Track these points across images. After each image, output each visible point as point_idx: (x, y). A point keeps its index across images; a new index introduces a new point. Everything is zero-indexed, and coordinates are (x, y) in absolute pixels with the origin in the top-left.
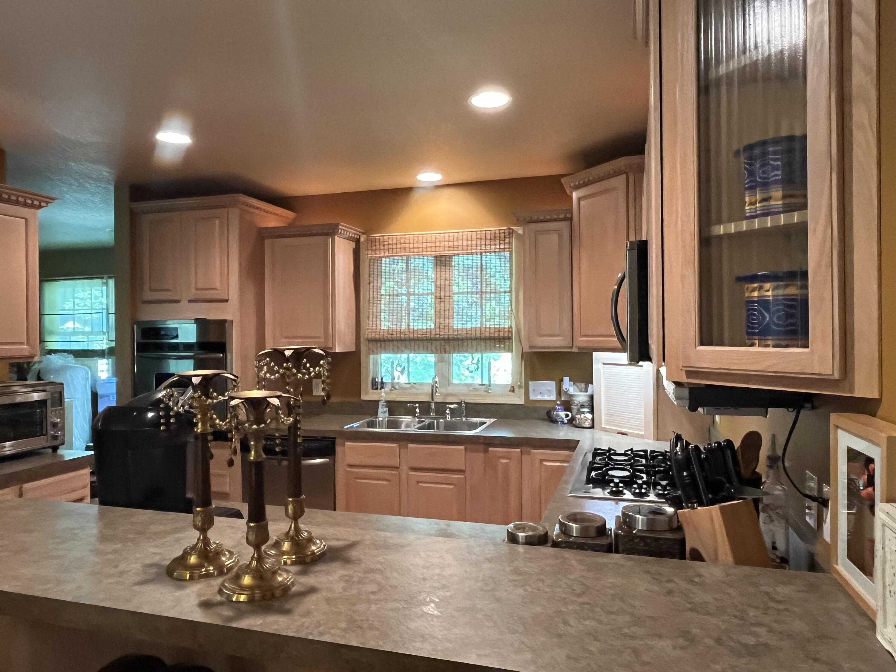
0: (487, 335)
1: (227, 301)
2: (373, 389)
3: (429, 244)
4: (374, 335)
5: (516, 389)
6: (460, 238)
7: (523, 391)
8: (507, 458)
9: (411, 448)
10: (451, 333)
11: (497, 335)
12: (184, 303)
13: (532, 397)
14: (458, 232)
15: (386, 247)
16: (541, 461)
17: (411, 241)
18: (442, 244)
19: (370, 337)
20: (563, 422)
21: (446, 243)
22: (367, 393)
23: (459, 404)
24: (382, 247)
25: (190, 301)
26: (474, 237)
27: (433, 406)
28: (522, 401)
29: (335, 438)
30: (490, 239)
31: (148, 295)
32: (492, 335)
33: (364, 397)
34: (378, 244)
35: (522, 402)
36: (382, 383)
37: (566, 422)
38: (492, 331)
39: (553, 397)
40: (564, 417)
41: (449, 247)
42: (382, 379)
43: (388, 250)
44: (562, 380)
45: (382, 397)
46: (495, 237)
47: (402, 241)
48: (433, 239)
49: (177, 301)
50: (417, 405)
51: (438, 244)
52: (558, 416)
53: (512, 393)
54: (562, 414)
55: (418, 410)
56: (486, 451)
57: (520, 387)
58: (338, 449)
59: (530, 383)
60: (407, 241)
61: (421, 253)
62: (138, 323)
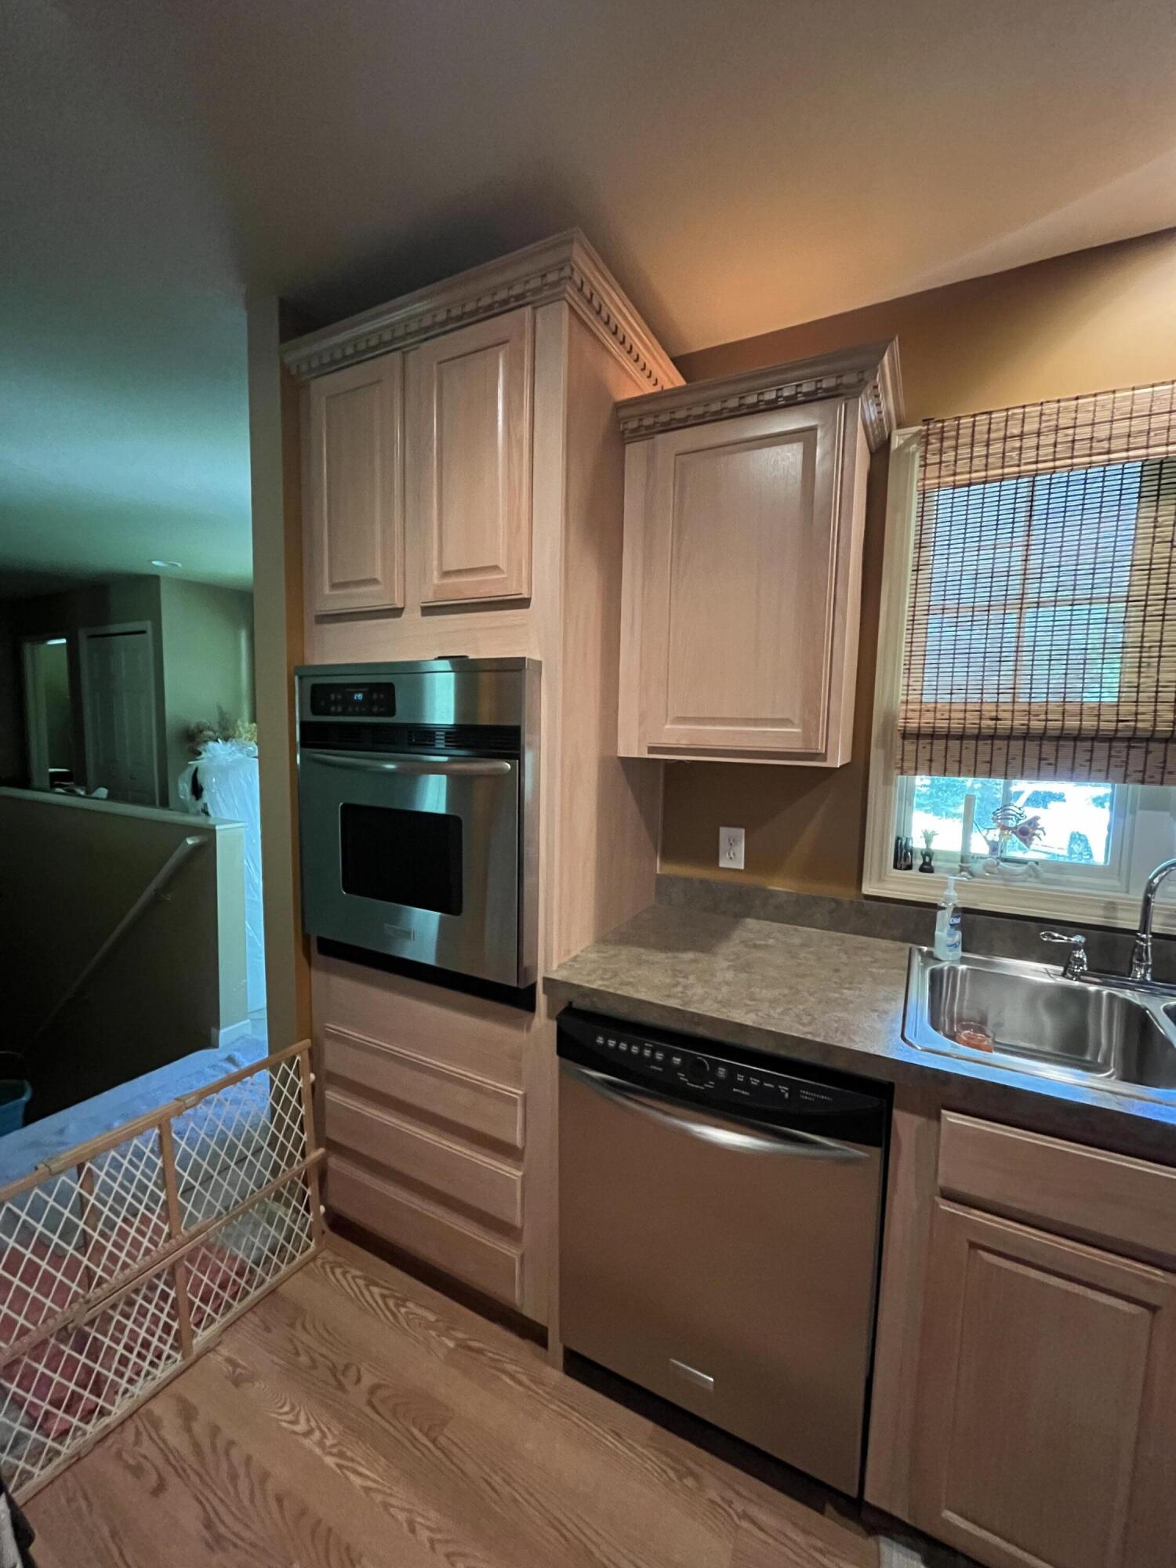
2: (895, 867)
4: (928, 718)
12: (412, 615)
15: (996, 449)
22: (881, 879)
24: (979, 451)
29: (891, 1085)
31: (330, 600)
33: (868, 889)
34: (964, 439)
36: (928, 855)
42: (928, 841)
47: (1065, 419)
50: (1078, 939)
62: (301, 671)
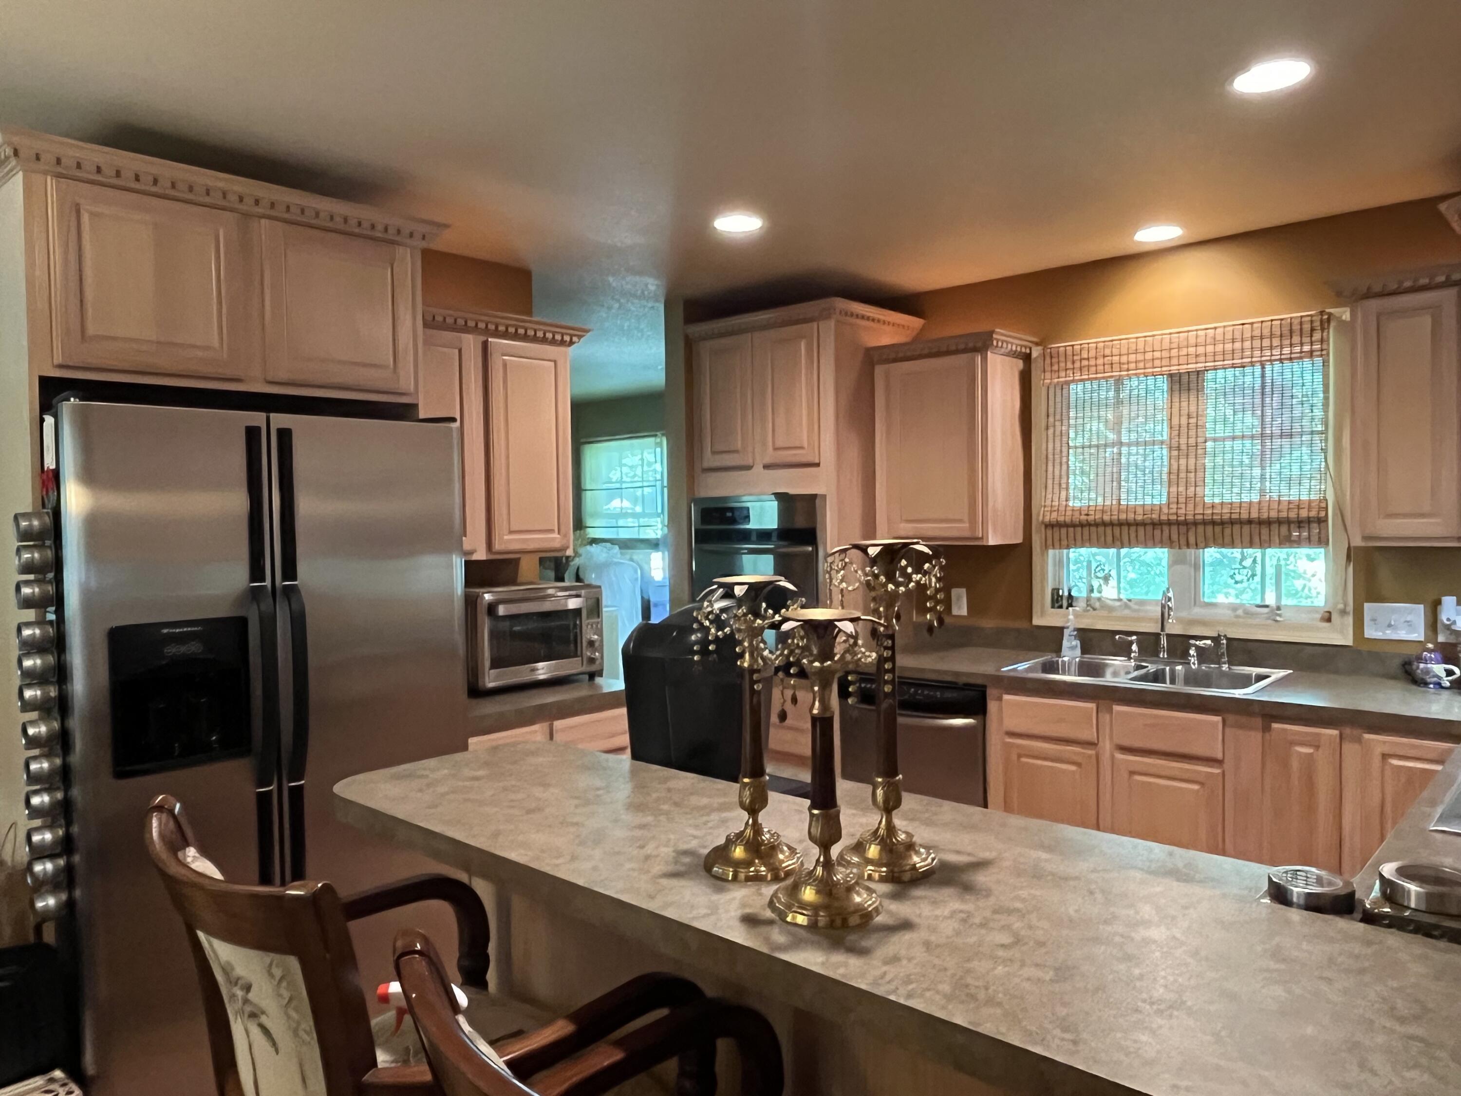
0: (1274, 514)
1: (818, 465)
2: (1053, 607)
3: (1157, 354)
4: (1054, 515)
5: (1335, 617)
6: (1219, 337)
7: (1350, 620)
8: (1310, 746)
9: (1118, 712)
10: (1199, 510)
11: (1293, 515)
12: (758, 469)
13: (1370, 633)
14: (1215, 328)
15: (1077, 365)
16: (1385, 756)
17: (1124, 351)
18: (1184, 352)
19: (1047, 519)
20: (1439, 685)
21: (1192, 350)
22: (1043, 614)
23: (1216, 640)
24: (1069, 365)
25: (766, 467)
26: (1247, 335)
27: (1164, 641)
28: (1345, 639)
29: (985, 687)
30: (1281, 336)
31: (710, 460)
32: (1284, 514)
33: (1037, 621)
34: (1062, 359)
35: (1349, 642)
36: (1070, 596)
37: (1448, 684)
38: (1284, 507)
39: (1418, 635)
40: (1443, 674)
41: (1197, 356)
42: (1070, 591)
43: (1081, 369)
44: (1437, 603)
45: (1068, 621)
46: (1289, 332)
47: (1108, 352)
48: (1166, 345)
49: (749, 468)
50: (1134, 638)
51: (1174, 353)
52: (1427, 672)
53: (1326, 625)
54: (1439, 669)
55: (1134, 647)
56: (1266, 729)
57: (1343, 612)
58: (992, 706)
59: (1367, 605)
60: (1115, 351)
61: (1142, 371)
62: (697, 501)
